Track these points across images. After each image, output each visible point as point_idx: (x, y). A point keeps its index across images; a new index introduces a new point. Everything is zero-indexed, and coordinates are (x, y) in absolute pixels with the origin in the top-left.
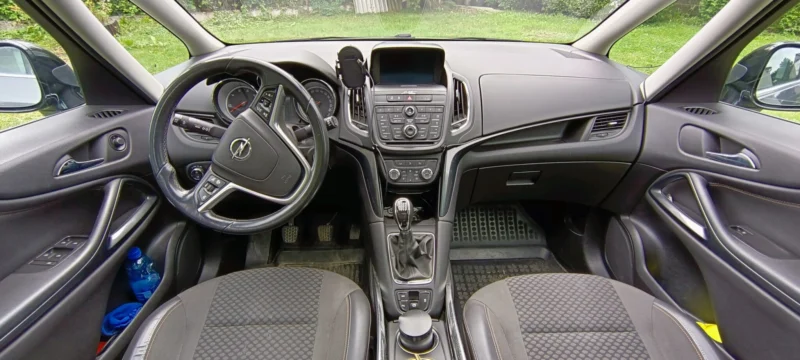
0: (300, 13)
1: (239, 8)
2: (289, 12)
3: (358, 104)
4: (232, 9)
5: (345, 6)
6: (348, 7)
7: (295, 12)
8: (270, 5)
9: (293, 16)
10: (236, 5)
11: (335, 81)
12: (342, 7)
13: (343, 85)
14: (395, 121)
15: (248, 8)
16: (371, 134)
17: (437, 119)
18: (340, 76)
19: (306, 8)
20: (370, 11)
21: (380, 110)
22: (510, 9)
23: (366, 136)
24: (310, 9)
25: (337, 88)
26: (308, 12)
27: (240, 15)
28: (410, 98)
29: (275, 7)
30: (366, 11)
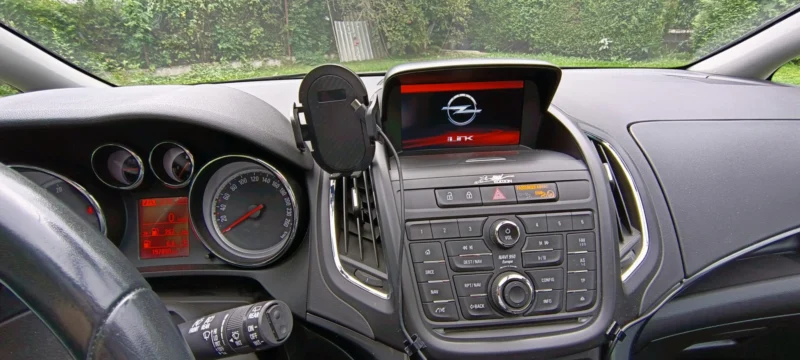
0: (283, 63)
1: (218, 60)
2: (271, 63)
3: (358, 213)
4: (211, 61)
5: (329, 55)
6: (333, 56)
7: (278, 63)
8: (251, 57)
9: (276, 67)
10: (215, 57)
11: (294, 157)
12: (326, 56)
13: (317, 167)
14: (466, 264)
15: (228, 60)
16: (398, 300)
17: (580, 249)
18: (309, 143)
19: (288, 58)
20: (355, 59)
21: (423, 233)
22: (496, 51)
23: (385, 309)
24: (294, 59)
25: (300, 176)
26: (291, 61)
27: (219, 68)
28: (499, 196)
29: (256, 58)
30: (351, 60)
